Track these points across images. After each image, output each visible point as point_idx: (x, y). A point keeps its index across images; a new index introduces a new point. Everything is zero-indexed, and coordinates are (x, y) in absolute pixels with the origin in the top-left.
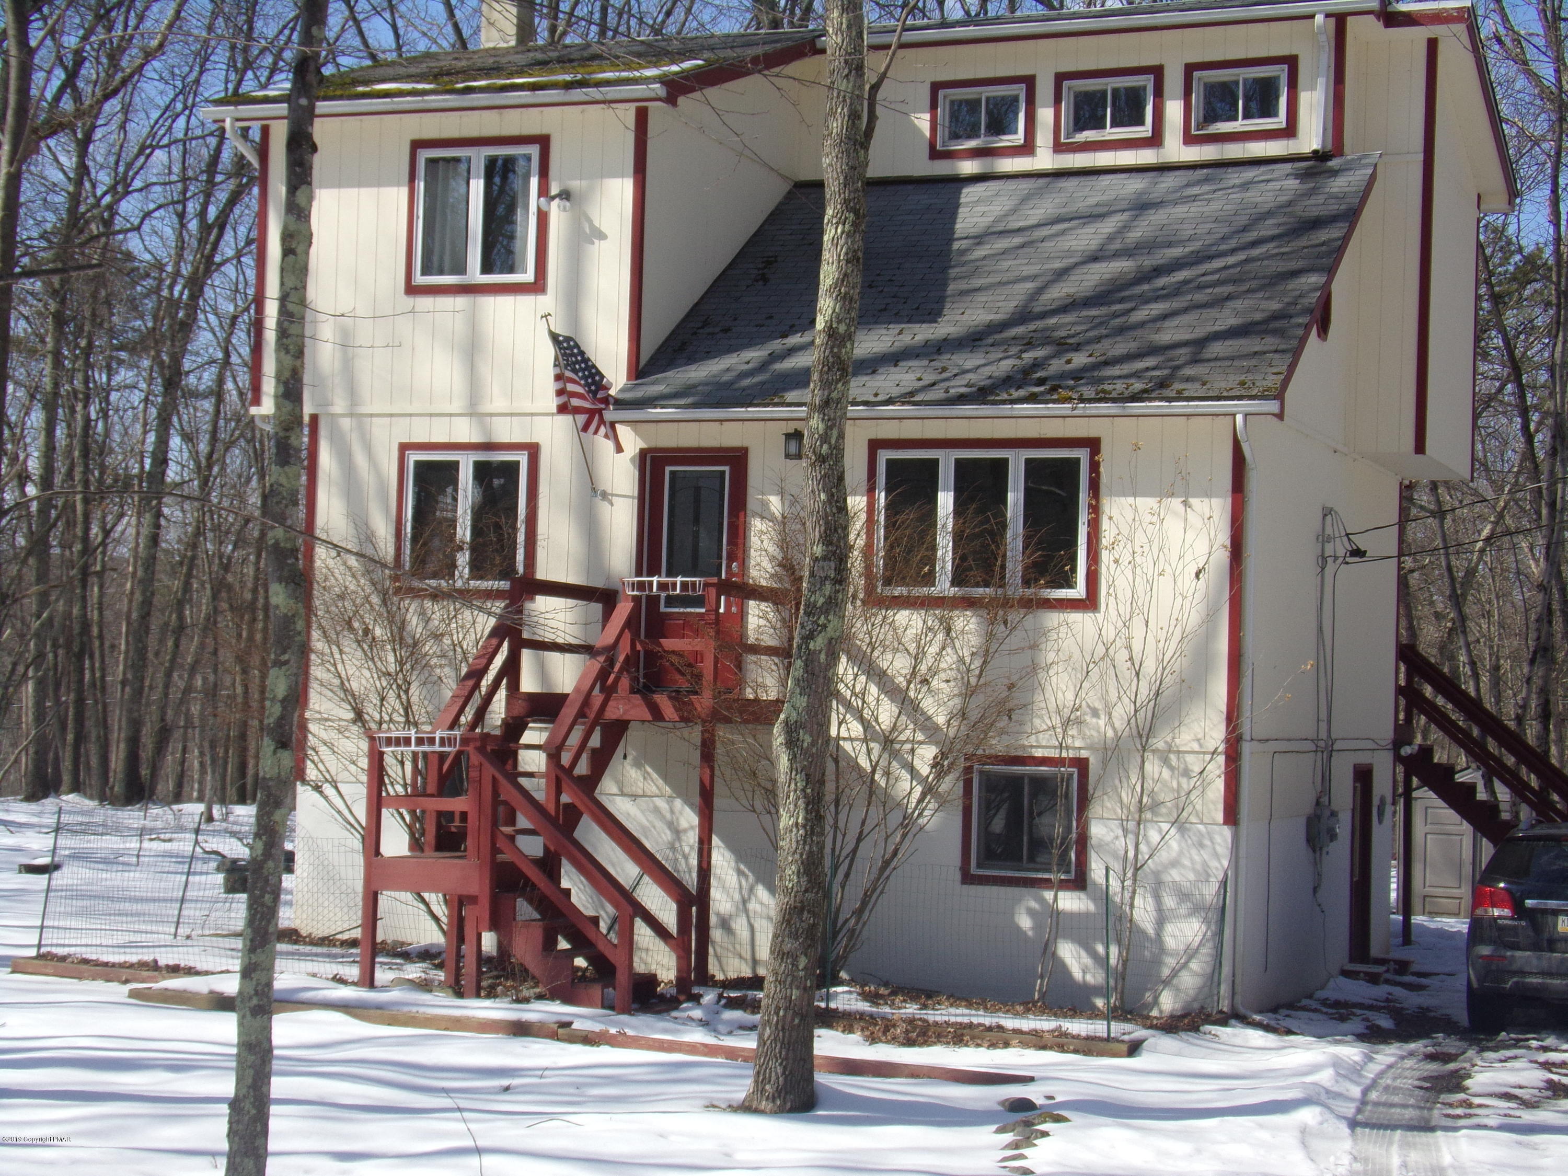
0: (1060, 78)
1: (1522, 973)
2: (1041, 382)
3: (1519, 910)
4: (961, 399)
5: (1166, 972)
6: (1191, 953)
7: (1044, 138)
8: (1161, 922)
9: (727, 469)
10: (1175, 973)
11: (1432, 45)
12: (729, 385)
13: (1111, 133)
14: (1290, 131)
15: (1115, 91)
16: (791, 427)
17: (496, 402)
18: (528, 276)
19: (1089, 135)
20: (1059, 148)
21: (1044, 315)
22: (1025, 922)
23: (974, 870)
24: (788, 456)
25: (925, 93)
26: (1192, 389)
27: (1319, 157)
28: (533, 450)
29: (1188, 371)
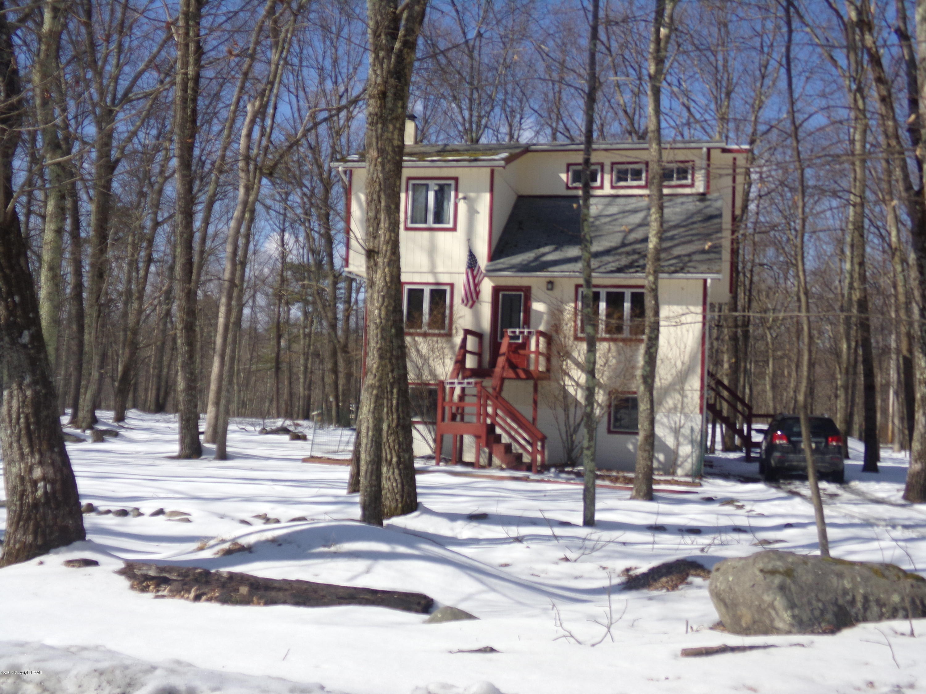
0: (613, 164)
1: (791, 461)
2: (638, 266)
3: (789, 441)
4: (612, 272)
5: (679, 463)
6: (688, 456)
7: (607, 184)
8: (678, 445)
9: (522, 293)
10: (682, 463)
11: (735, 159)
12: (526, 265)
13: (630, 183)
14: (692, 186)
15: (632, 169)
16: (548, 279)
17: (440, 269)
18: (451, 225)
19: (622, 184)
20: (613, 187)
21: (631, 244)
22: (631, 447)
23: (612, 429)
24: (548, 289)
25: (564, 168)
26: (692, 270)
27: (703, 194)
28: (452, 285)
29: (690, 264)
